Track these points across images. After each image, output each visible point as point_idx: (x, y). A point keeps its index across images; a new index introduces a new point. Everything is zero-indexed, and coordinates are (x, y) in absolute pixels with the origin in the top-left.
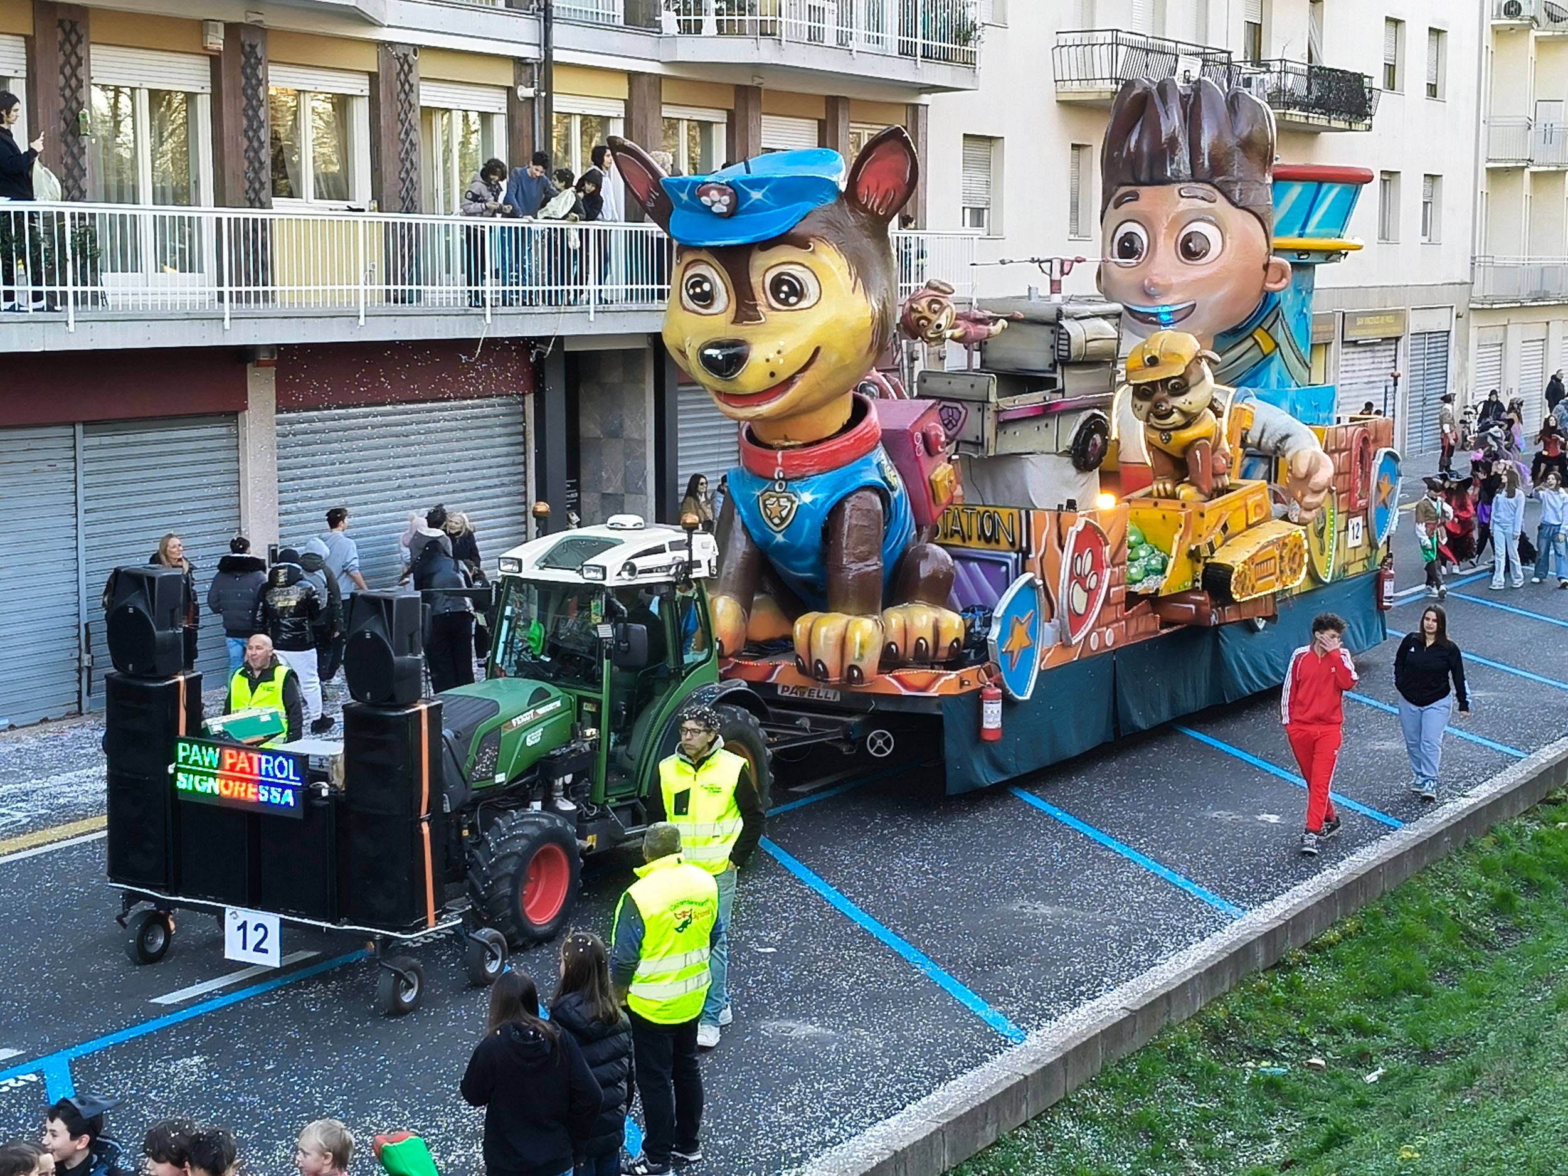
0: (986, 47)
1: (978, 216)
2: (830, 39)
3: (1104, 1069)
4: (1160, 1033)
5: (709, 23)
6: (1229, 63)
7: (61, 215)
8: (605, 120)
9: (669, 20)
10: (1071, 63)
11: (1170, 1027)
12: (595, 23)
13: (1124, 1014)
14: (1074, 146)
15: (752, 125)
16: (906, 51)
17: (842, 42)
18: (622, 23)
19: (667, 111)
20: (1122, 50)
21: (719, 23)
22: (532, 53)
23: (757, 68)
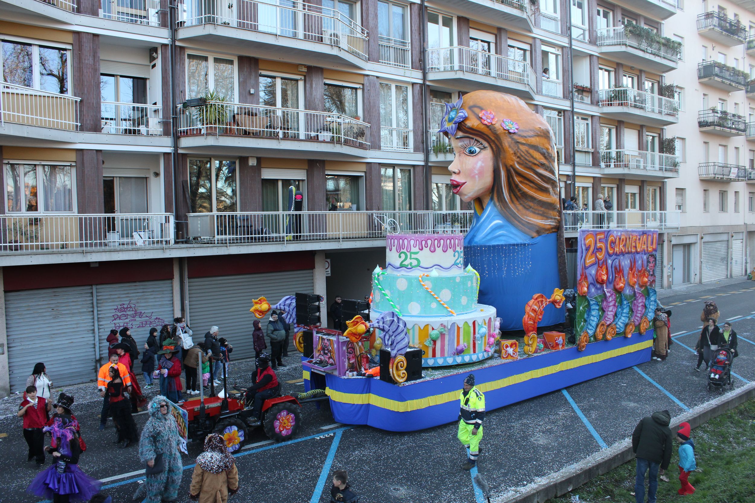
0: (681, 168)
1: (680, 207)
2: (642, 167)
3: (710, 419)
4: (726, 411)
5: (612, 165)
6: (745, 169)
7: (466, 213)
8: (588, 188)
9: (603, 165)
10: (703, 171)
11: (728, 410)
12: (586, 166)
13: (716, 406)
14: (705, 190)
15: (623, 187)
16: (661, 169)
17: (645, 168)
18: (591, 165)
19: (602, 185)
20: (716, 167)
21: (615, 165)
22: (570, 173)
23: (624, 175)
